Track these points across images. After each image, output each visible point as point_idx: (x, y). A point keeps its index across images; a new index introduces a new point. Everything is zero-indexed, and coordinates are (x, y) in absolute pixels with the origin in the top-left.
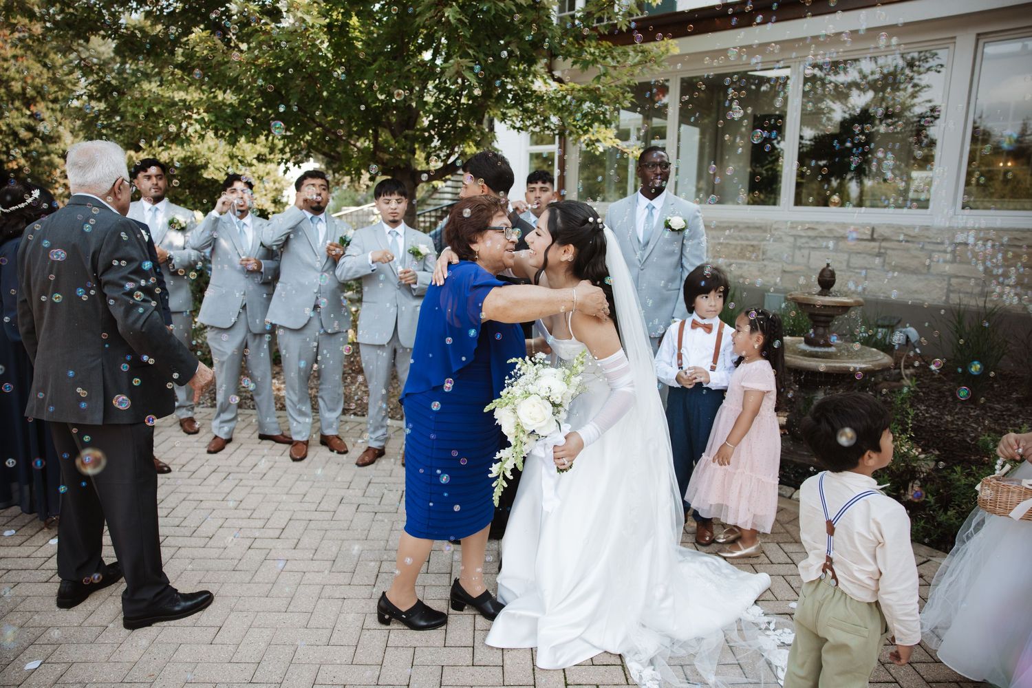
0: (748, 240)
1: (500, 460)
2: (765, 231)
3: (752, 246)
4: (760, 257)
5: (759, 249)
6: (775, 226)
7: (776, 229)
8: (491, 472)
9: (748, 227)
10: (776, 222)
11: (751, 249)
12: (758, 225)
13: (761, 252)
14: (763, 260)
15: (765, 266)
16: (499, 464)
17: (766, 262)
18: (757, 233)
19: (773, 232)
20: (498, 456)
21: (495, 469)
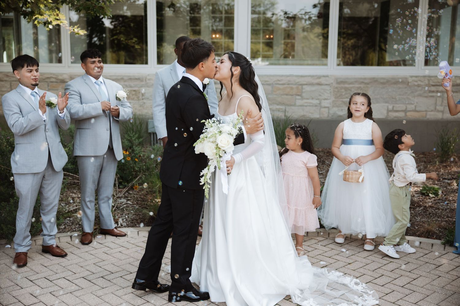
0: (131, 87)
1: (203, 176)
2: (142, 81)
3: (134, 91)
4: (141, 98)
5: (139, 92)
6: (148, 77)
7: (149, 80)
8: (201, 182)
9: (130, 79)
10: (148, 75)
11: (134, 93)
12: (137, 77)
13: (141, 94)
14: (143, 99)
15: (144, 103)
16: (203, 178)
17: (145, 101)
18: (137, 83)
19: (148, 81)
20: (202, 174)
21: (202, 180)
